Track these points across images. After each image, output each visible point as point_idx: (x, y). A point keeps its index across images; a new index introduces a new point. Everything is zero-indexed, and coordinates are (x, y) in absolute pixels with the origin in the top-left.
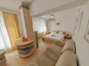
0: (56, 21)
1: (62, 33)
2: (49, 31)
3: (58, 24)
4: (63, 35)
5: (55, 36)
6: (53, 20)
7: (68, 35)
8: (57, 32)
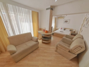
0: (64, 19)
1: (69, 30)
2: (57, 28)
3: (66, 22)
4: (70, 32)
5: (63, 32)
6: (62, 18)
7: (75, 32)
8: (65, 29)
